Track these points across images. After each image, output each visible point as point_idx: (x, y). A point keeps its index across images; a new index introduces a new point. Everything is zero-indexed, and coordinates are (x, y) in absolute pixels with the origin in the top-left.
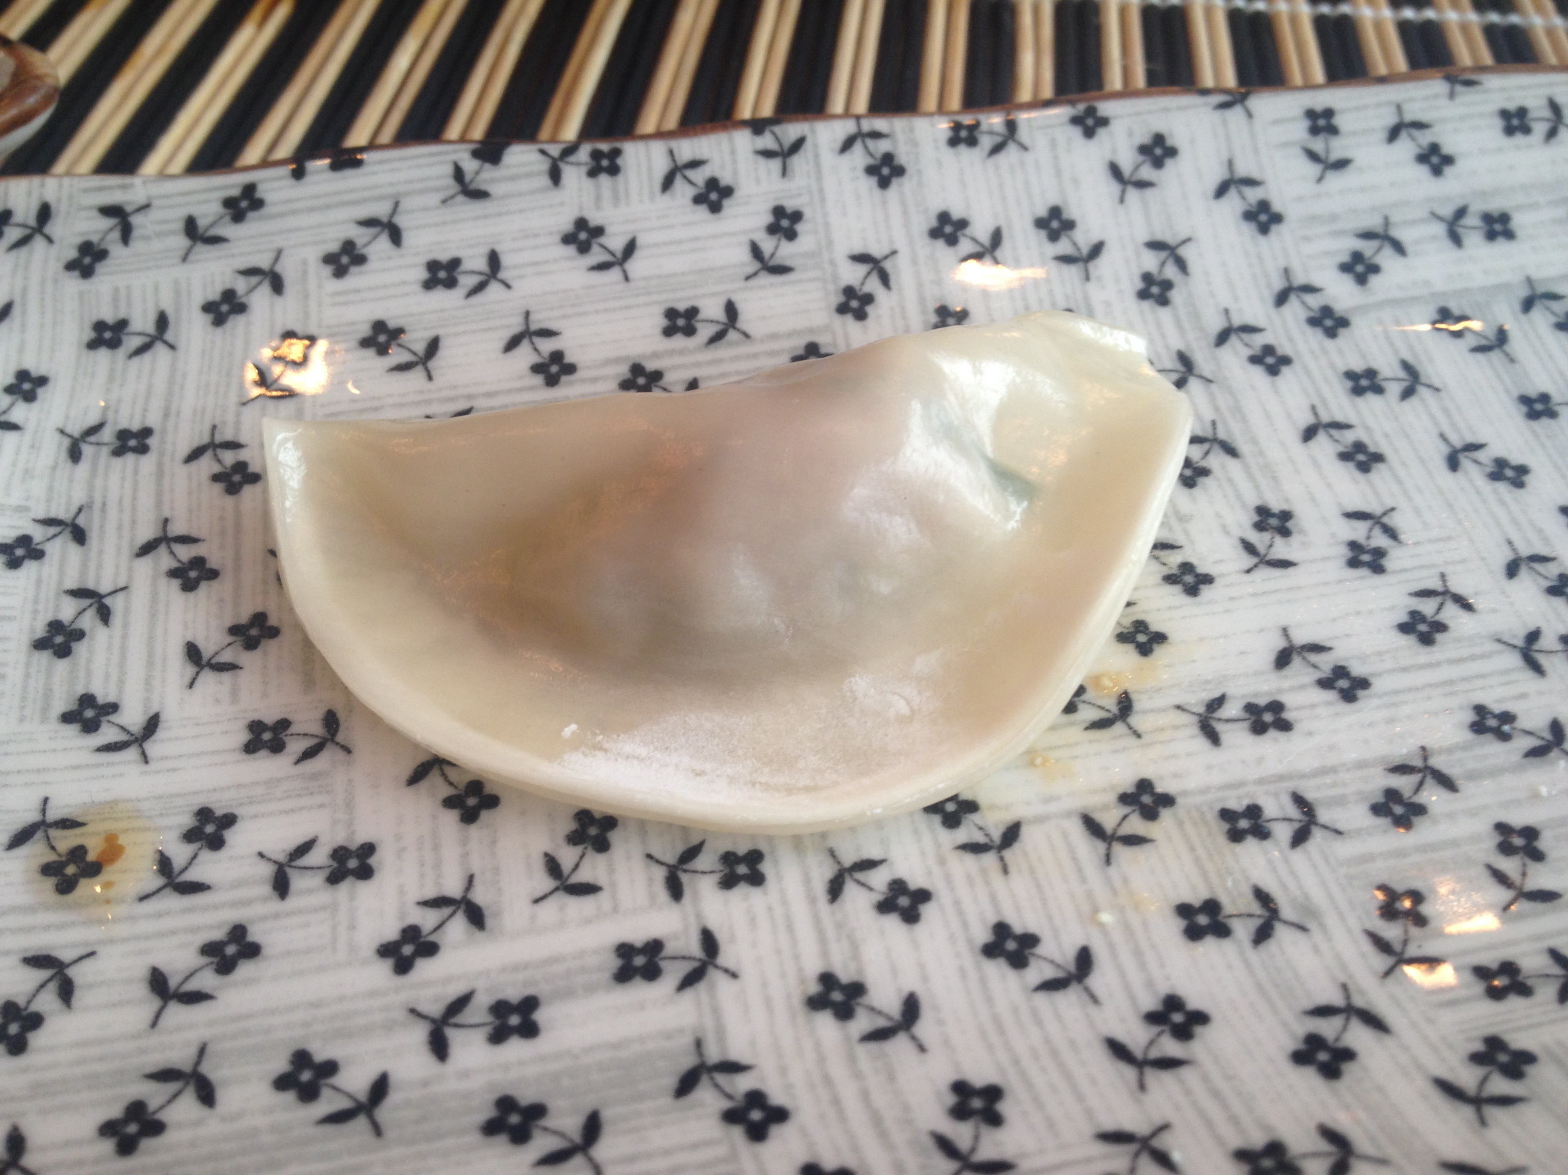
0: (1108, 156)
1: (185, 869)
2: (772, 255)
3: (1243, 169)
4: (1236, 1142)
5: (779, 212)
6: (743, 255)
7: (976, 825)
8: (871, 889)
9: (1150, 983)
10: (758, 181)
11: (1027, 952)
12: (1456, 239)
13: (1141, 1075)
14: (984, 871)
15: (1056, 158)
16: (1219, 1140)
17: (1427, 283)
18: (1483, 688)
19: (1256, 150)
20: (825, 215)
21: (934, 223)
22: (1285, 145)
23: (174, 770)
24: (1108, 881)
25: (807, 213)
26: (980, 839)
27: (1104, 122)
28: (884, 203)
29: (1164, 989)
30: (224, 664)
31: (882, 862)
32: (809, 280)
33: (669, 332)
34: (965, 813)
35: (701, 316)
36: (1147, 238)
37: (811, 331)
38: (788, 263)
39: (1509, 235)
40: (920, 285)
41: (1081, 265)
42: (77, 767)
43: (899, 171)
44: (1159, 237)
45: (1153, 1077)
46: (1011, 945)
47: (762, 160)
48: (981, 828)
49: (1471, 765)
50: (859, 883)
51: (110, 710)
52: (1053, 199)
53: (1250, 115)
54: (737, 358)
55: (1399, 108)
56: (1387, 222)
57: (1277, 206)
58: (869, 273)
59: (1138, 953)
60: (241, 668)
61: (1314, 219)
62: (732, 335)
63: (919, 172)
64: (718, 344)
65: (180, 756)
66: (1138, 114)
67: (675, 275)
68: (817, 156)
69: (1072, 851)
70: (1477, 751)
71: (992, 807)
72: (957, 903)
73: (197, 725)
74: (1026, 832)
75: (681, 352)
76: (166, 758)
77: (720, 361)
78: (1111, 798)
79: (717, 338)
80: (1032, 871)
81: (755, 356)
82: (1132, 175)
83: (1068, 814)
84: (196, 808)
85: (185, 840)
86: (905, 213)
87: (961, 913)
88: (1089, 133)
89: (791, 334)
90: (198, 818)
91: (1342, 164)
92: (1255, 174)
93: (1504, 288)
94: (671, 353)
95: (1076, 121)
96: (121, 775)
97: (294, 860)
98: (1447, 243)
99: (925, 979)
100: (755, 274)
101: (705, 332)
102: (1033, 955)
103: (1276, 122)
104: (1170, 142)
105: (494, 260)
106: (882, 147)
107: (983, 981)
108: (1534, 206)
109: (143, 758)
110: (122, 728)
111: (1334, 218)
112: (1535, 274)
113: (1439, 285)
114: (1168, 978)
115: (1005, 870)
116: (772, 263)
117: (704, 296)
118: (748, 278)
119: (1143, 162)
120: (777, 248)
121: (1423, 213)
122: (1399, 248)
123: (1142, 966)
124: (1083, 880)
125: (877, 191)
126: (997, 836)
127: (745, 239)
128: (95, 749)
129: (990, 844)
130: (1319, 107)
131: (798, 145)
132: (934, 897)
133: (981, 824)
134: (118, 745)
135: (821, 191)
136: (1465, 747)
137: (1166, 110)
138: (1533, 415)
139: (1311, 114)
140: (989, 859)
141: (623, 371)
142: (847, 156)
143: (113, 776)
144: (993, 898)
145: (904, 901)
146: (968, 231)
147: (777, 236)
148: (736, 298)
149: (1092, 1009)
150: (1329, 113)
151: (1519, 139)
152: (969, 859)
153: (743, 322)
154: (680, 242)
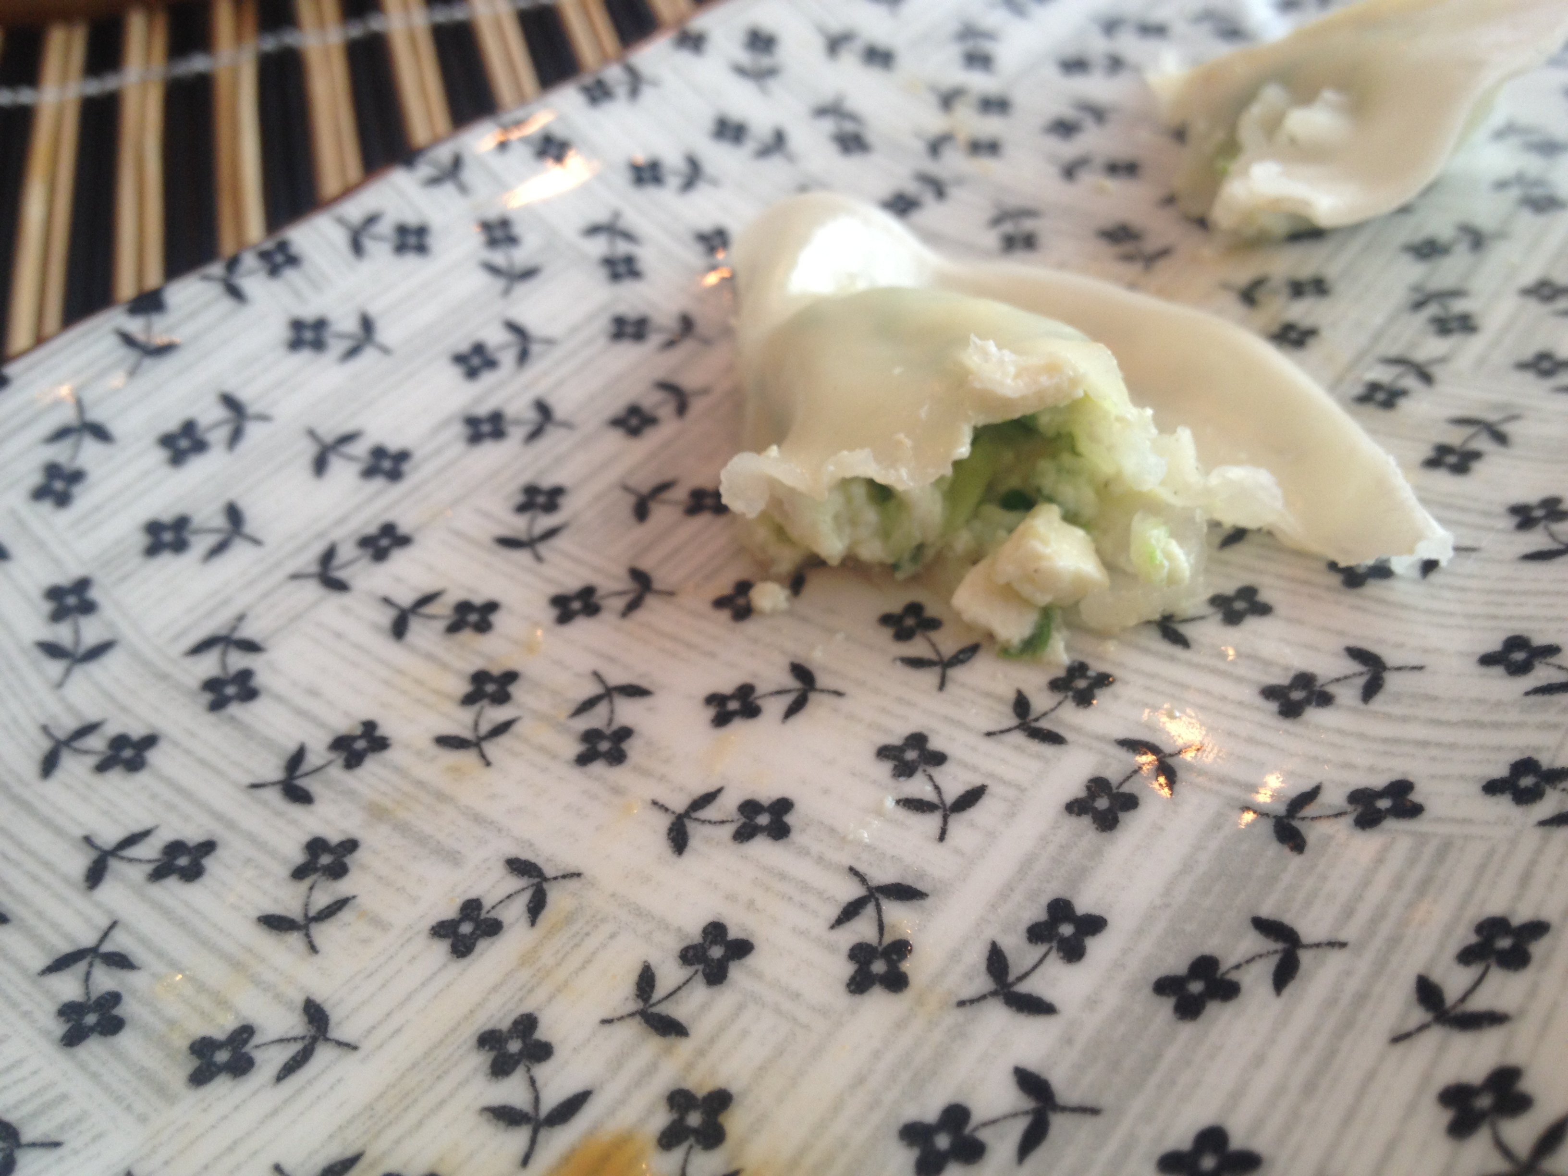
1: (537, 1100)
23: (398, 1031)
30: (328, 907)
42: (275, 1113)
51: (245, 1036)
60: (354, 897)
65: (388, 1015)
73: (370, 975)
76: (374, 1028)
84: (473, 1041)
85: (500, 1078)
90: (487, 1048)
96: (339, 1081)
97: (650, 997)
105: (230, 402)
109: (346, 1048)
110: (281, 1041)
128: (274, 1080)
134: (298, 1059)
143: (332, 1088)
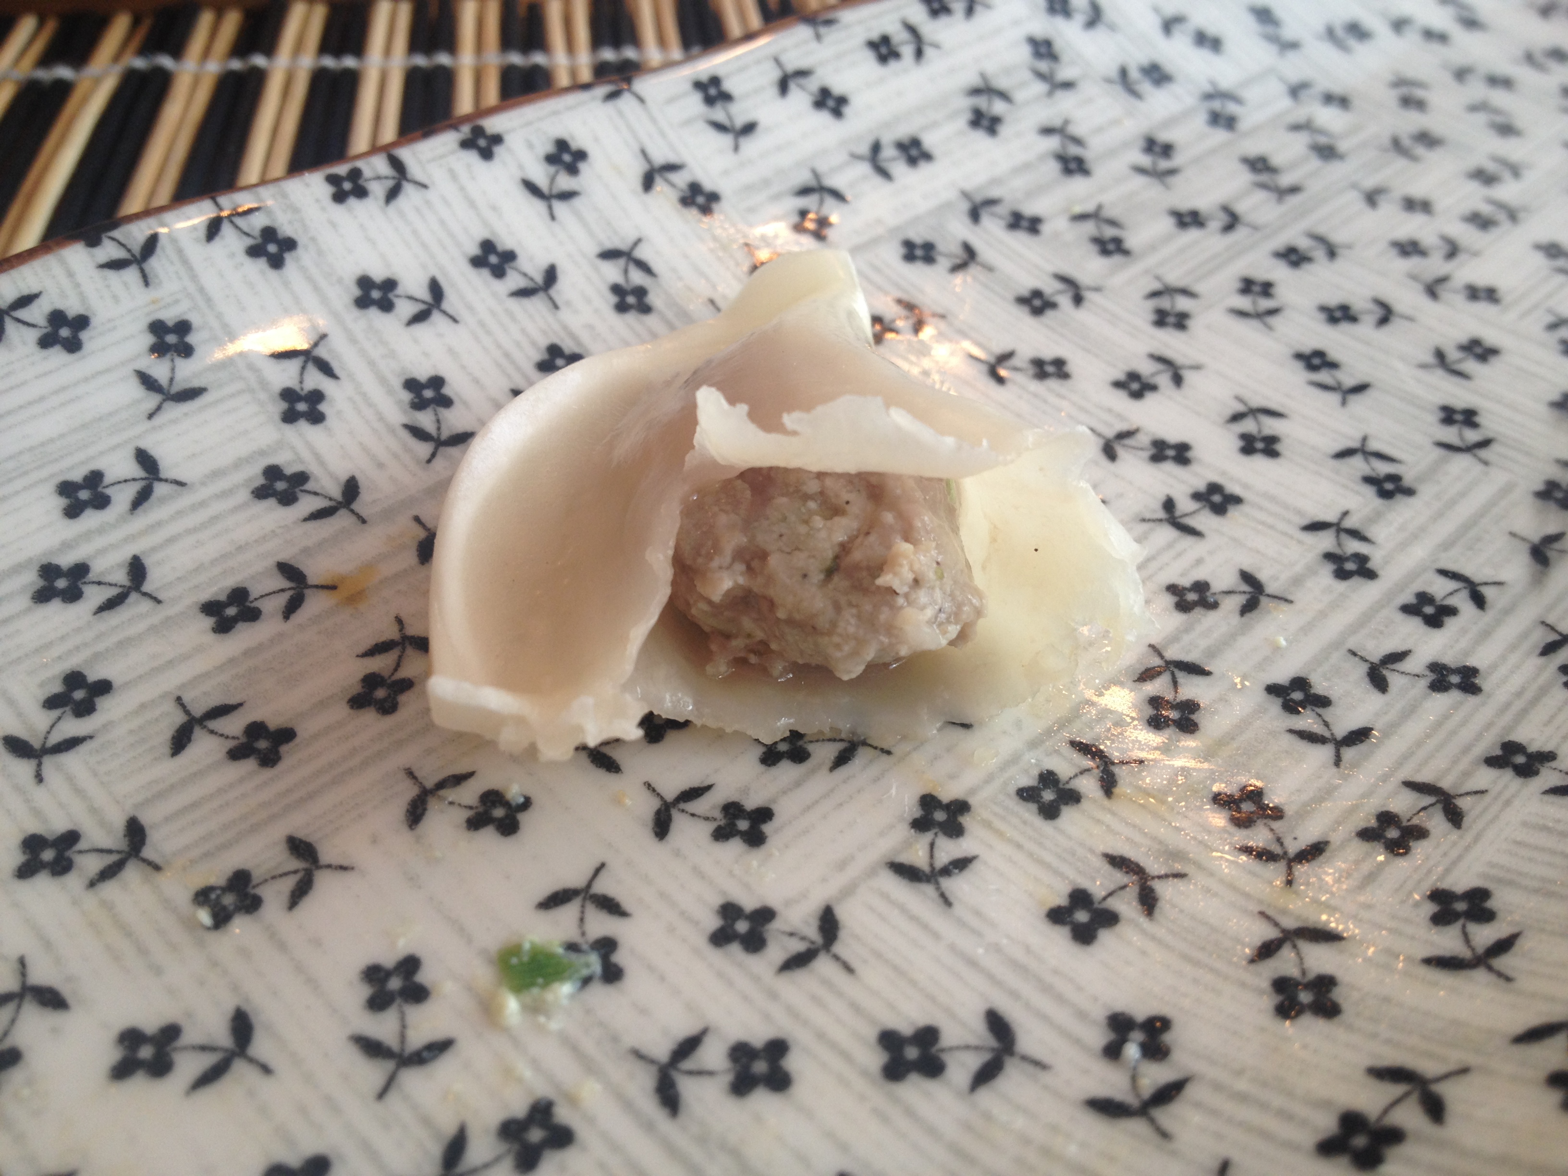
0: (518, 175)
2: (172, 380)
3: (660, 157)
4: (1309, 1139)
5: (157, 328)
6: (135, 390)
7: (784, 933)
8: (710, 1073)
9: (1082, 1015)
10: (116, 299)
11: (934, 1050)
12: (884, 173)
13: (1152, 1121)
14: (826, 983)
15: (462, 189)
16: (1292, 1146)
17: (879, 221)
18: (1161, 569)
19: (663, 134)
20: (219, 316)
21: (357, 292)
22: (688, 122)
24: (961, 923)
25: (194, 319)
26: (798, 947)
27: (497, 139)
28: (286, 284)
29: (1100, 1014)
31: (704, 1032)
32: (232, 396)
33: (73, 511)
34: (763, 925)
35: (108, 479)
36: (597, 250)
37: (262, 453)
38: (196, 383)
39: (927, 157)
40: (372, 364)
41: (541, 295)
43: (289, 244)
44: (609, 245)
45: (1165, 1116)
46: (912, 1053)
47: (111, 274)
48: (792, 934)
49: (1204, 643)
50: (691, 1073)
52: (481, 234)
53: (641, 100)
54: (180, 514)
55: (777, 61)
56: (816, 174)
57: (708, 185)
58: (303, 368)
59: (1046, 989)
61: (749, 189)
62: (160, 489)
63: (313, 239)
64: (146, 505)
66: (529, 124)
67: (52, 440)
68: (180, 252)
69: (903, 910)
70: (1199, 629)
71: (788, 903)
72: (821, 1036)
74: (842, 913)
75: (101, 530)
77: (159, 524)
78: (903, 831)
79: (142, 498)
80: (878, 955)
81: (203, 504)
82: (551, 189)
83: (871, 872)
86: (316, 288)
87: (833, 1046)
88: (487, 154)
89: (238, 464)
91: (749, 128)
92: (672, 159)
93: (947, 206)
94: (87, 536)
95: (466, 144)
98: (878, 180)
99: (844, 1148)
100: (159, 408)
101: (122, 497)
102: (943, 1050)
103: (671, 100)
104: (574, 145)
106: (258, 222)
107: (910, 1113)
108: (934, 125)
111: (766, 183)
112: (968, 186)
113: (892, 221)
114: (1095, 999)
115: (849, 969)
116: (175, 389)
117: (102, 453)
118: (150, 416)
119: (557, 172)
120: (173, 370)
121: (843, 157)
122: (837, 195)
123: (1060, 999)
124: (936, 936)
125: (272, 274)
126: (813, 933)
127: (128, 370)
129: (812, 946)
130: (704, 78)
131: (151, 244)
132: (791, 1043)
133: (788, 929)
135: (202, 290)
136: (1187, 629)
137: (556, 113)
138: (1037, 312)
139: (699, 85)
140: (823, 965)
141: (31, 579)
142: (217, 242)
144: (856, 1008)
145: (760, 1067)
146: (400, 290)
147: (168, 356)
148: (144, 444)
149: (1046, 1078)
150: (715, 81)
151: (893, 65)
152: (801, 976)
153: (167, 470)
154: (42, 399)
